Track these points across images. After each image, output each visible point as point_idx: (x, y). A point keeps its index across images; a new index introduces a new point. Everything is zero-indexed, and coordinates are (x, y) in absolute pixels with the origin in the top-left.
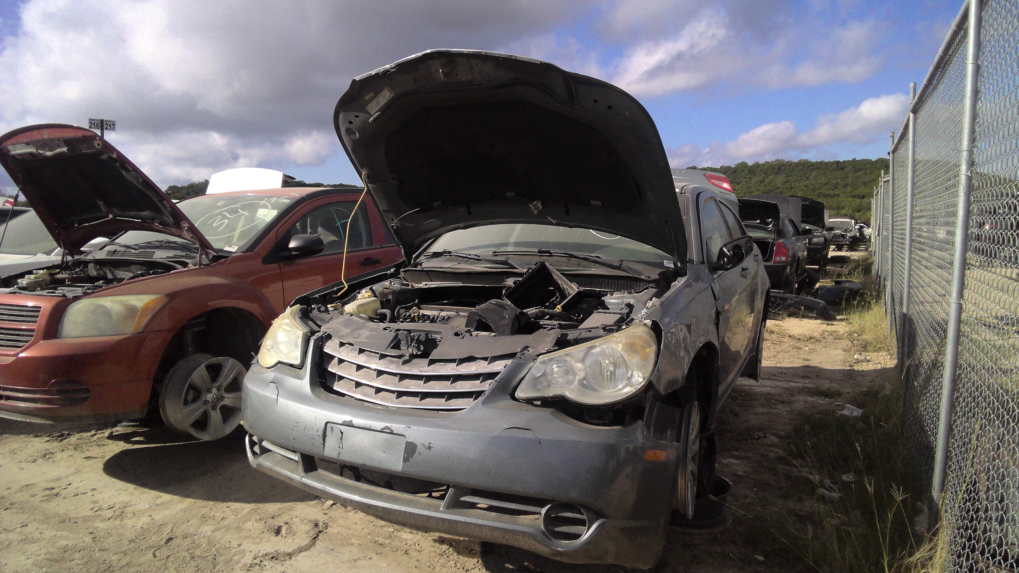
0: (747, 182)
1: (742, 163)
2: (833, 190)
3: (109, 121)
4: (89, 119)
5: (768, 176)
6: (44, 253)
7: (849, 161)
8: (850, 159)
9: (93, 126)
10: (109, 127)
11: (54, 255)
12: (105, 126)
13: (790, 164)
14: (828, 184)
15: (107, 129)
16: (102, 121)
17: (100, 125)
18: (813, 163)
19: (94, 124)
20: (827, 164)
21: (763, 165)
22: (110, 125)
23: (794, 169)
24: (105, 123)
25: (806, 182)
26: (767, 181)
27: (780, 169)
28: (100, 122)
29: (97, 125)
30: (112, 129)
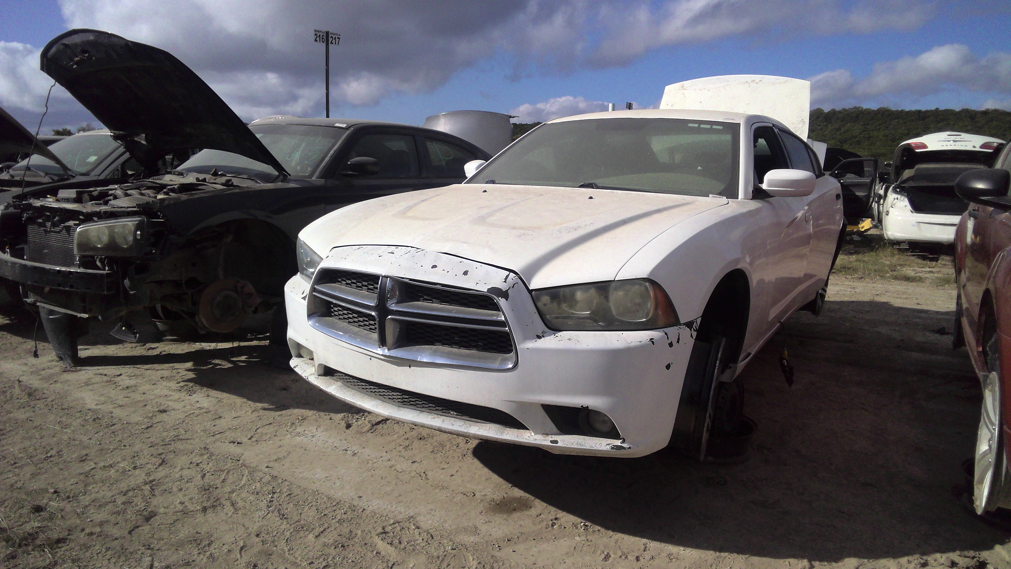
0: (821, 129)
1: (818, 109)
3: (334, 34)
4: (315, 31)
5: (846, 123)
7: (932, 111)
8: (933, 108)
9: (318, 39)
10: (334, 41)
12: (330, 40)
13: (868, 112)
15: (332, 43)
16: (327, 33)
17: (325, 38)
18: (893, 111)
19: (320, 36)
20: (908, 113)
21: (840, 112)
23: (872, 118)
24: (330, 36)
25: (885, 132)
27: (858, 117)
28: (325, 35)
29: (323, 38)
30: (337, 43)
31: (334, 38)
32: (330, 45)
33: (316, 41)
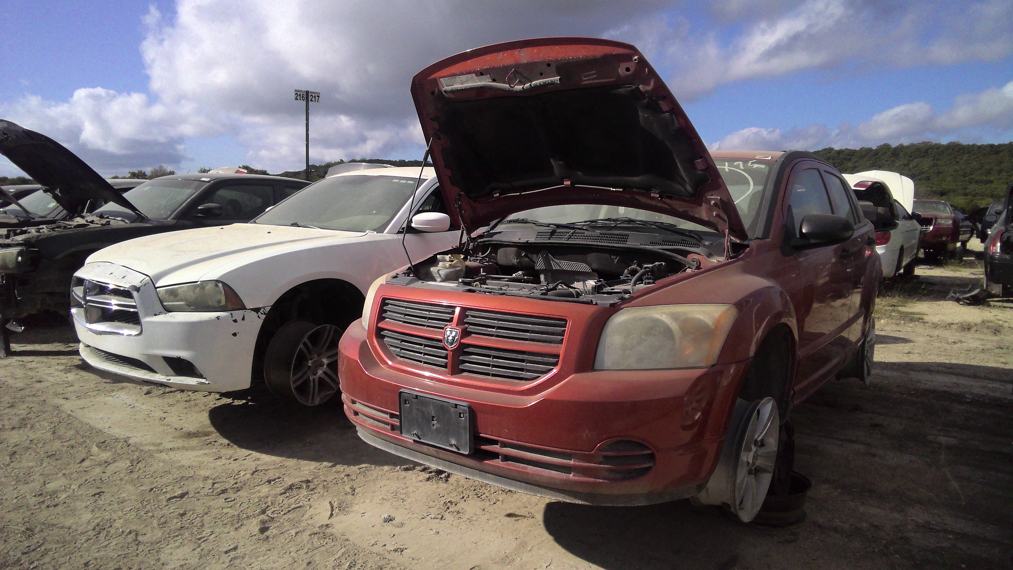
1: (885, 145)
2: (986, 176)
3: (314, 93)
4: (296, 91)
5: (913, 160)
6: (374, 230)
7: (1004, 145)
9: (298, 97)
10: (313, 99)
11: (388, 233)
12: (310, 98)
13: (938, 147)
14: (980, 169)
15: (311, 101)
16: (307, 92)
17: (305, 96)
18: (965, 146)
19: (300, 95)
20: (980, 147)
22: (315, 97)
23: (942, 152)
24: (310, 94)
25: (956, 167)
26: (911, 166)
27: (926, 152)
28: (305, 94)
29: (302, 97)
30: (317, 101)
31: (314, 96)
32: (310, 103)
33: (296, 99)
